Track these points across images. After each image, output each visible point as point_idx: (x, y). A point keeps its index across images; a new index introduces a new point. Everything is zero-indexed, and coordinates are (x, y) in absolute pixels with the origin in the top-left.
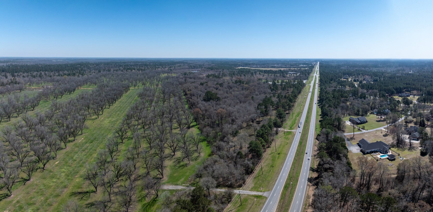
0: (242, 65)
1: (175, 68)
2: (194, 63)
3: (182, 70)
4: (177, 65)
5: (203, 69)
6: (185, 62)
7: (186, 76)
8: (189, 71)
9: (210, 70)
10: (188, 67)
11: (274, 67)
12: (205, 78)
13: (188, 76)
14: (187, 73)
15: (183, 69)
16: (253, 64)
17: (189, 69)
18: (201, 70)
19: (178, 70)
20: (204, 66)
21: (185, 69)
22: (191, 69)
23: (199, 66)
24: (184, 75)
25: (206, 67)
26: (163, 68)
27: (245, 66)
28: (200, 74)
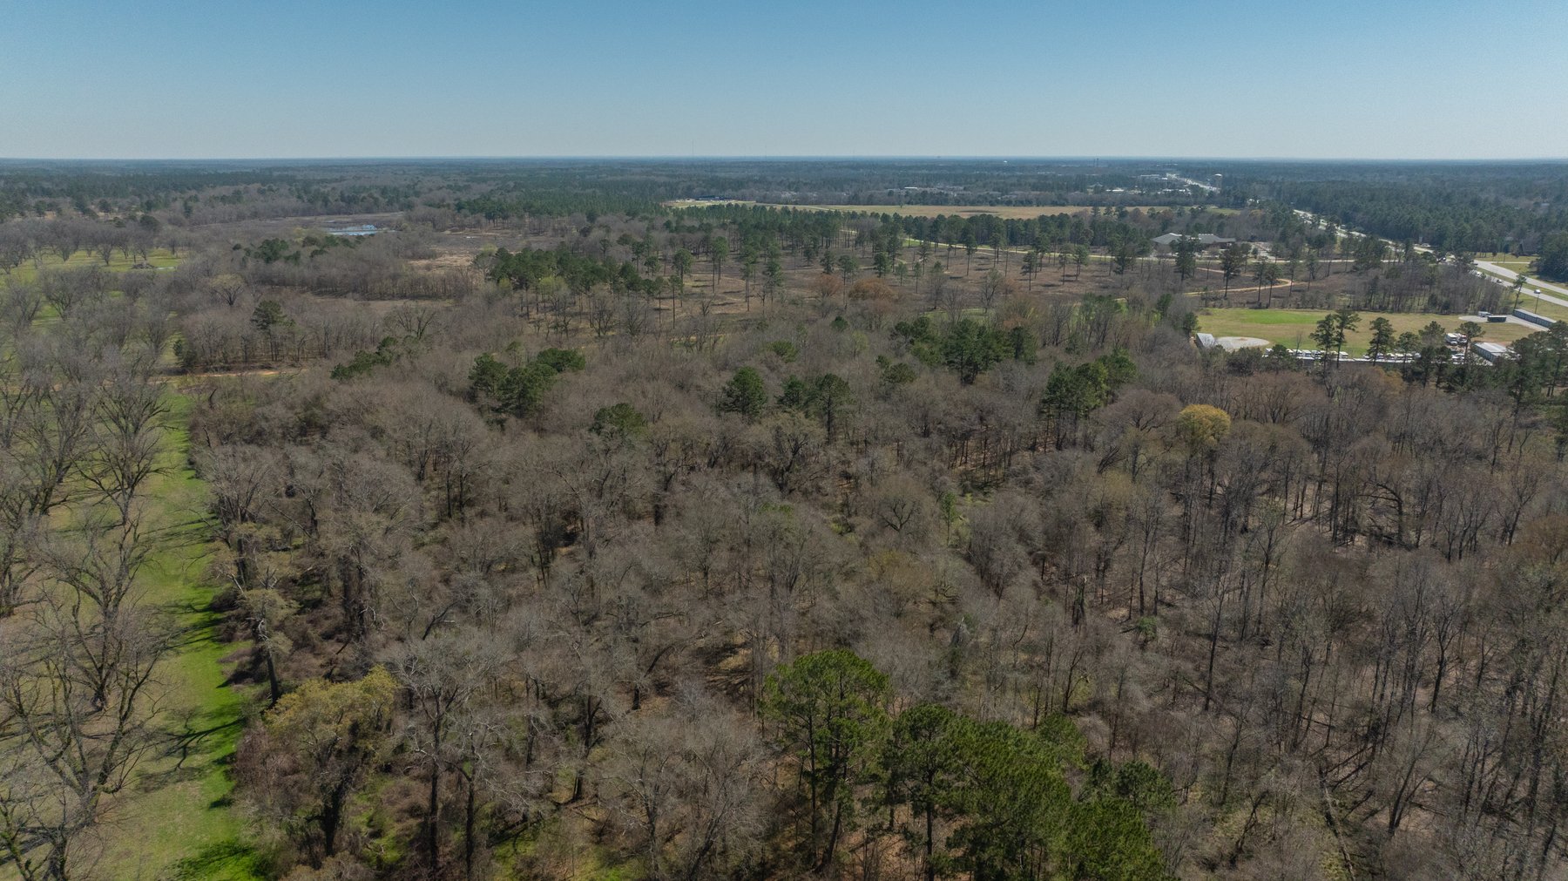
0: (697, 190)
1: (188, 211)
2: (342, 179)
3: (251, 224)
4: (210, 192)
5: (421, 210)
6: (276, 174)
8: (305, 232)
9: (484, 220)
10: (300, 204)
11: (941, 200)
12: (480, 281)
13: (304, 271)
14: (284, 245)
15: (255, 215)
16: (739, 184)
17: (304, 215)
18: (409, 219)
19: (213, 226)
20: (417, 194)
21: (273, 218)
22: (320, 218)
23: (381, 199)
24: (262, 262)
25: (443, 200)
26: (85, 211)
27: (713, 191)
28: (410, 253)
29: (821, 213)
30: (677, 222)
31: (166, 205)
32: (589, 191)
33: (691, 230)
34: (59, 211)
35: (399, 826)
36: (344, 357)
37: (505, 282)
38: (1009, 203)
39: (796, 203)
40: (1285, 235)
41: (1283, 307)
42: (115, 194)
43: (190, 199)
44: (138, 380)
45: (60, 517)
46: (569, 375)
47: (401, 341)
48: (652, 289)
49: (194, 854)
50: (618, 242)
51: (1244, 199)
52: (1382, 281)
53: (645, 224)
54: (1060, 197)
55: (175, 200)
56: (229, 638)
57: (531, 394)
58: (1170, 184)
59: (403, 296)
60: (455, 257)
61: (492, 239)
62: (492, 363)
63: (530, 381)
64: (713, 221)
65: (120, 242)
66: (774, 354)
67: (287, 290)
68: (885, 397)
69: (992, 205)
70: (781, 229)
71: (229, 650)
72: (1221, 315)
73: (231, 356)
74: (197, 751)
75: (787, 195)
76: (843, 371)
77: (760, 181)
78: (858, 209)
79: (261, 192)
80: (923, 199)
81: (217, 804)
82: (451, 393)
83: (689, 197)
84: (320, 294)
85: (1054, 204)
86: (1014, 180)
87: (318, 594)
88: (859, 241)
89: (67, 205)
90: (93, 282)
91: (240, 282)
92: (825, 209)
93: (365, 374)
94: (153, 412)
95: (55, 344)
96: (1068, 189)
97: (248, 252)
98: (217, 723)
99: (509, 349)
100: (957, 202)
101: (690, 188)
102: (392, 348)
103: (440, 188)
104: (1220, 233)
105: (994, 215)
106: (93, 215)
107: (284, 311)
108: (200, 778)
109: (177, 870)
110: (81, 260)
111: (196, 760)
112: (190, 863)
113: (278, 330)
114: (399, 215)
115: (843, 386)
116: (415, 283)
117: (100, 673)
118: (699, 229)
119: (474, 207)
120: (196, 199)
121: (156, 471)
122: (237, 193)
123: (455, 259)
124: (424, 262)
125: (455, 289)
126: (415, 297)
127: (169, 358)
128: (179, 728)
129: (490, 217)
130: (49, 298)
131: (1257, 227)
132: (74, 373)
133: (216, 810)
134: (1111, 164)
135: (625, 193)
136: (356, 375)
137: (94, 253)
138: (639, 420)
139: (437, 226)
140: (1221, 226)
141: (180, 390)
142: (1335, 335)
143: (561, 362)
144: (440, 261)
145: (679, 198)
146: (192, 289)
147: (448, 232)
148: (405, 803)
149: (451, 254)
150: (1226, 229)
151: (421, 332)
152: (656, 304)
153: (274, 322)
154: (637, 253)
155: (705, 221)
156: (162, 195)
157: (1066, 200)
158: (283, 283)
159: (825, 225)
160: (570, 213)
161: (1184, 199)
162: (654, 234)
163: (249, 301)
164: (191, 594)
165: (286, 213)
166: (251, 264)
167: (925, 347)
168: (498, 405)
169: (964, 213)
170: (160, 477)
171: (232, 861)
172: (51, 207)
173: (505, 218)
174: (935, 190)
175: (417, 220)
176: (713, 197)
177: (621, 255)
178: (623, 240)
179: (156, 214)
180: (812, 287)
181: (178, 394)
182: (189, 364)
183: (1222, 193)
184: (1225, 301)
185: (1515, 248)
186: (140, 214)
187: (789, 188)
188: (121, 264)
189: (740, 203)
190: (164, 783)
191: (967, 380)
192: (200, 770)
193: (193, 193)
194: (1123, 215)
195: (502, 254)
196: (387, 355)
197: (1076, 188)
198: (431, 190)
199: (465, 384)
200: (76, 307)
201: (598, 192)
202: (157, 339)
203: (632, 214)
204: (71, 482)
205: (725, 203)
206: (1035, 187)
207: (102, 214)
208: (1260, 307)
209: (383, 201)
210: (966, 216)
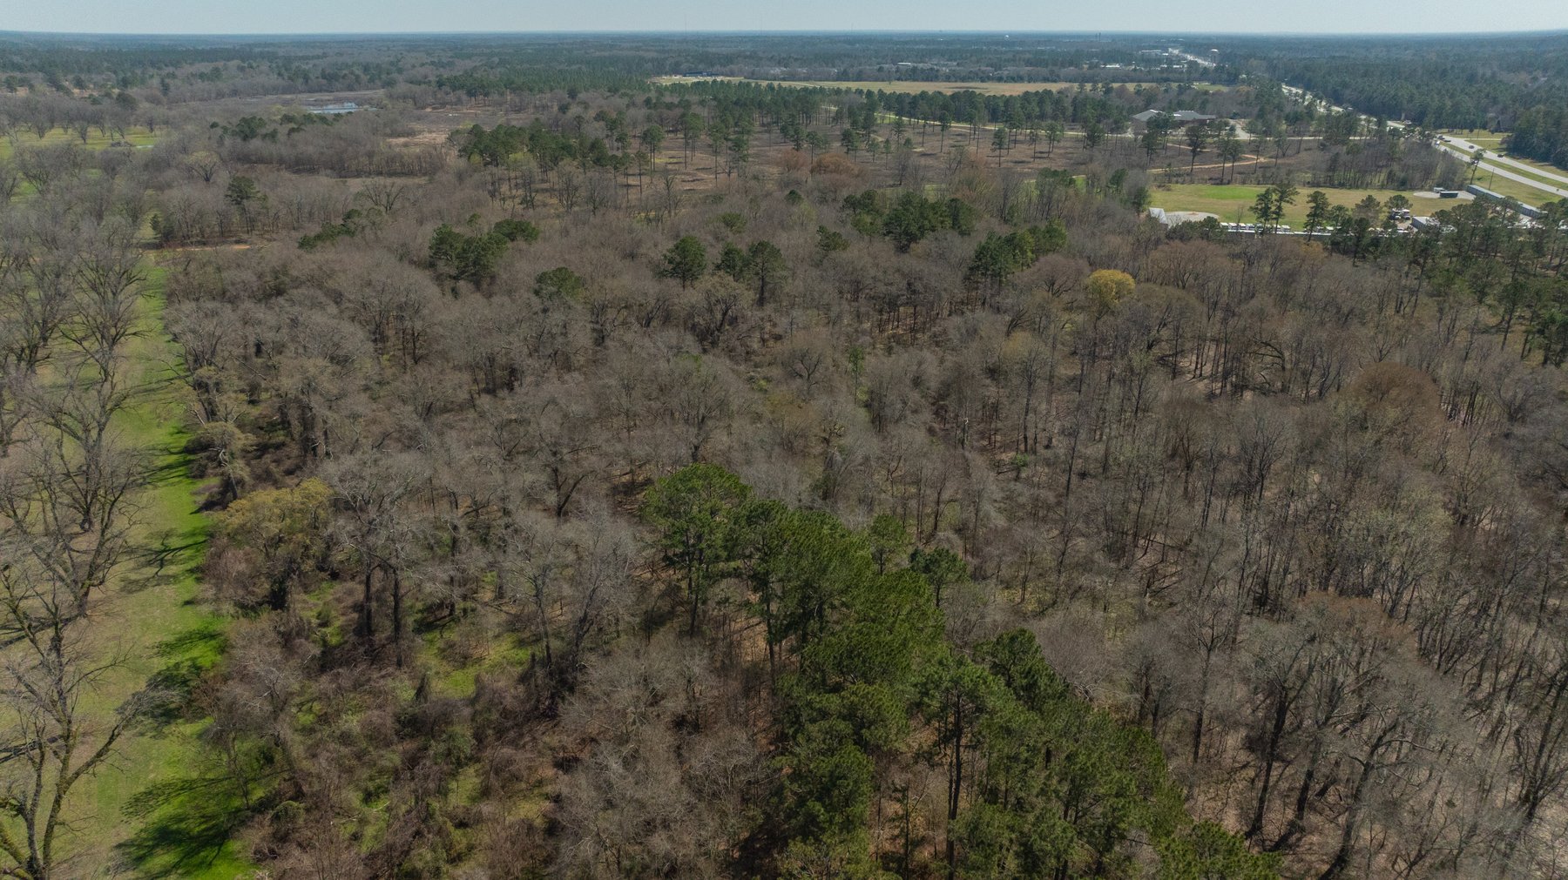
0: (684, 66)
1: (165, 88)
2: (325, 55)
3: (231, 102)
4: (187, 69)
5: (402, 88)
6: (257, 50)
7: (255, 144)
8: (284, 110)
9: (464, 97)
10: (280, 82)
11: (931, 76)
12: (453, 159)
13: (281, 148)
14: (262, 123)
15: (235, 93)
16: (729, 59)
17: (284, 93)
18: (390, 97)
19: (193, 104)
20: (400, 71)
21: (254, 95)
22: (300, 96)
23: (362, 76)
24: (239, 140)
25: (426, 77)
26: (59, 88)
27: (701, 66)
28: (388, 131)
29: (805, 89)
30: (658, 99)
31: (143, 82)
32: (574, 67)
33: (670, 106)
34: (31, 87)
35: (343, 619)
36: (314, 229)
37: (476, 158)
38: (1000, 79)
39: (784, 79)
40: (1263, 111)
41: (1244, 183)
42: (89, 71)
43: (168, 75)
44: (116, 253)
45: (46, 375)
46: (521, 243)
47: (365, 213)
48: (618, 164)
49: (170, 639)
50: (595, 119)
51: (1236, 76)
52: (1344, 158)
53: (626, 100)
54: (1052, 72)
55: (152, 77)
56: (201, 475)
57: (484, 261)
58: (1170, 61)
59: (380, 174)
60: (434, 135)
61: (472, 115)
62: (450, 234)
63: (483, 249)
64: (695, 98)
65: (96, 120)
66: (723, 225)
67: (261, 167)
68: (818, 264)
69: (983, 81)
70: (760, 105)
71: (201, 484)
72: (1181, 191)
73: (208, 230)
74: (172, 563)
75: (777, 71)
76: (782, 240)
77: (750, 57)
78: (843, 85)
79: (242, 69)
80: (913, 75)
81: (188, 603)
82: (412, 262)
83: (676, 73)
84: (297, 172)
85: (1046, 80)
86: (1010, 56)
87: (282, 438)
88: (838, 117)
89: (38, 79)
90: (69, 159)
91: (215, 159)
92: (810, 85)
93: (328, 243)
94: (130, 281)
95: (33, 216)
96: (1063, 65)
97: (225, 129)
98: (190, 541)
99: (471, 221)
100: (948, 79)
101: (677, 64)
102: (356, 219)
103: (423, 65)
104: (1202, 110)
105: (978, 91)
106: (68, 92)
107: (257, 187)
108: (175, 584)
109: (156, 650)
110: (57, 137)
111: (172, 570)
112: (167, 645)
113: (252, 205)
114: (381, 92)
115: (775, 253)
116: (391, 160)
117: (86, 498)
118: (677, 106)
119: (455, 84)
120: (174, 76)
121: (135, 334)
122: (217, 69)
123: (432, 136)
124: (402, 140)
125: (428, 166)
126: (392, 174)
127: (147, 232)
128: (157, 545)
129: (471, 94)
130: (26, 174)
131: (1241, 104)
132: (51, 242)
133: (188, 607)
134: (1115, 38)
135: (612, 69)
136: (319, 243)
137: (70, 131)
138: (580, 282)
139: (419, 104)
140: (1204, 103)
141: (158, 263)
142: (1273, 209)
143: (515, 231)
144: (419, 139)
145: (666, 74)
146: (169, 165)
147: (429, 110)
148: (350, 601)
149: (430, 132)
150: (1209, 106)
151: (389, 207)
152: (621, 180)
153: (248, 198)
154: (611, 129)
155: (687, 97)
156: (139, 71)
157: (1058, 76)
158: (261, 160)
159: (805, 103)
160: (551, 90)
161: (1177, 75)
162: (632, 111)
163: (223, 178)
164: (169, 440)
165: (266, 92)
166: (228, 142)
167: (868, 219)
168: (453, 272)
169: (947, 89)
170: (138, 340)
171: (201, 644)
172: (23, 83)
173: (486, 95)
174: (927, 66)
175: (398, 98)
176: (700, 73)
177: (595, 130)
178: (600, 117)
179: (133, 91)
180: (778, 164)
181: (155, 267)
182: (167, 237)
183: (1216, 69)
184: (1190, 177)
185: (1493, 125)
186: (116, 91)
187: (779, 63)
188: (98, 141)
189: (726, 79)
190: (144, 587)
191: (903, 249)
192: (175, 577)
193: (171, 69)
194: (1108, 91)
195: (476, 132)
196: (352, 227)
197: (1071, 64)
198: (414, 66)
199: (426, 253)
200: (53, 184)
201: (584, 68)
202: (135, 216)
203: (614, 90)
204: (56, 345)
205: (710, 79)
206: (1029, 63)
207: (76, 91)
208: (1221, 183)
209: (364, 78)
210: (949, 93)
